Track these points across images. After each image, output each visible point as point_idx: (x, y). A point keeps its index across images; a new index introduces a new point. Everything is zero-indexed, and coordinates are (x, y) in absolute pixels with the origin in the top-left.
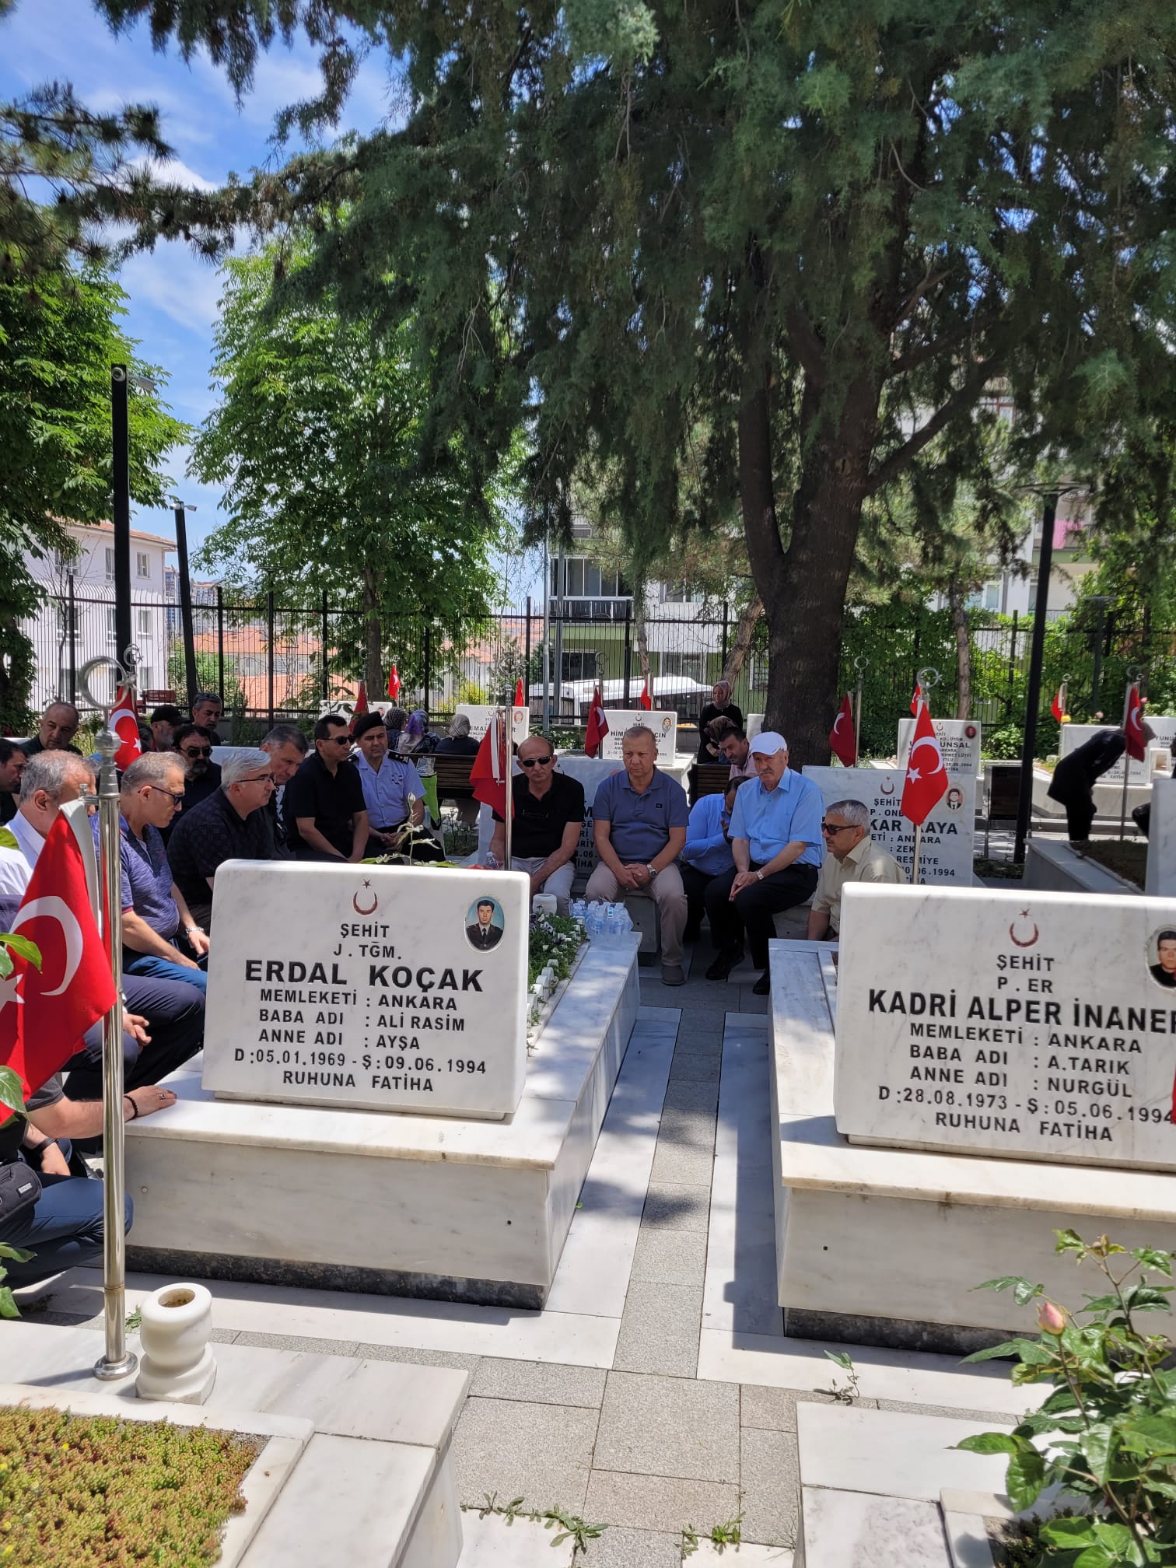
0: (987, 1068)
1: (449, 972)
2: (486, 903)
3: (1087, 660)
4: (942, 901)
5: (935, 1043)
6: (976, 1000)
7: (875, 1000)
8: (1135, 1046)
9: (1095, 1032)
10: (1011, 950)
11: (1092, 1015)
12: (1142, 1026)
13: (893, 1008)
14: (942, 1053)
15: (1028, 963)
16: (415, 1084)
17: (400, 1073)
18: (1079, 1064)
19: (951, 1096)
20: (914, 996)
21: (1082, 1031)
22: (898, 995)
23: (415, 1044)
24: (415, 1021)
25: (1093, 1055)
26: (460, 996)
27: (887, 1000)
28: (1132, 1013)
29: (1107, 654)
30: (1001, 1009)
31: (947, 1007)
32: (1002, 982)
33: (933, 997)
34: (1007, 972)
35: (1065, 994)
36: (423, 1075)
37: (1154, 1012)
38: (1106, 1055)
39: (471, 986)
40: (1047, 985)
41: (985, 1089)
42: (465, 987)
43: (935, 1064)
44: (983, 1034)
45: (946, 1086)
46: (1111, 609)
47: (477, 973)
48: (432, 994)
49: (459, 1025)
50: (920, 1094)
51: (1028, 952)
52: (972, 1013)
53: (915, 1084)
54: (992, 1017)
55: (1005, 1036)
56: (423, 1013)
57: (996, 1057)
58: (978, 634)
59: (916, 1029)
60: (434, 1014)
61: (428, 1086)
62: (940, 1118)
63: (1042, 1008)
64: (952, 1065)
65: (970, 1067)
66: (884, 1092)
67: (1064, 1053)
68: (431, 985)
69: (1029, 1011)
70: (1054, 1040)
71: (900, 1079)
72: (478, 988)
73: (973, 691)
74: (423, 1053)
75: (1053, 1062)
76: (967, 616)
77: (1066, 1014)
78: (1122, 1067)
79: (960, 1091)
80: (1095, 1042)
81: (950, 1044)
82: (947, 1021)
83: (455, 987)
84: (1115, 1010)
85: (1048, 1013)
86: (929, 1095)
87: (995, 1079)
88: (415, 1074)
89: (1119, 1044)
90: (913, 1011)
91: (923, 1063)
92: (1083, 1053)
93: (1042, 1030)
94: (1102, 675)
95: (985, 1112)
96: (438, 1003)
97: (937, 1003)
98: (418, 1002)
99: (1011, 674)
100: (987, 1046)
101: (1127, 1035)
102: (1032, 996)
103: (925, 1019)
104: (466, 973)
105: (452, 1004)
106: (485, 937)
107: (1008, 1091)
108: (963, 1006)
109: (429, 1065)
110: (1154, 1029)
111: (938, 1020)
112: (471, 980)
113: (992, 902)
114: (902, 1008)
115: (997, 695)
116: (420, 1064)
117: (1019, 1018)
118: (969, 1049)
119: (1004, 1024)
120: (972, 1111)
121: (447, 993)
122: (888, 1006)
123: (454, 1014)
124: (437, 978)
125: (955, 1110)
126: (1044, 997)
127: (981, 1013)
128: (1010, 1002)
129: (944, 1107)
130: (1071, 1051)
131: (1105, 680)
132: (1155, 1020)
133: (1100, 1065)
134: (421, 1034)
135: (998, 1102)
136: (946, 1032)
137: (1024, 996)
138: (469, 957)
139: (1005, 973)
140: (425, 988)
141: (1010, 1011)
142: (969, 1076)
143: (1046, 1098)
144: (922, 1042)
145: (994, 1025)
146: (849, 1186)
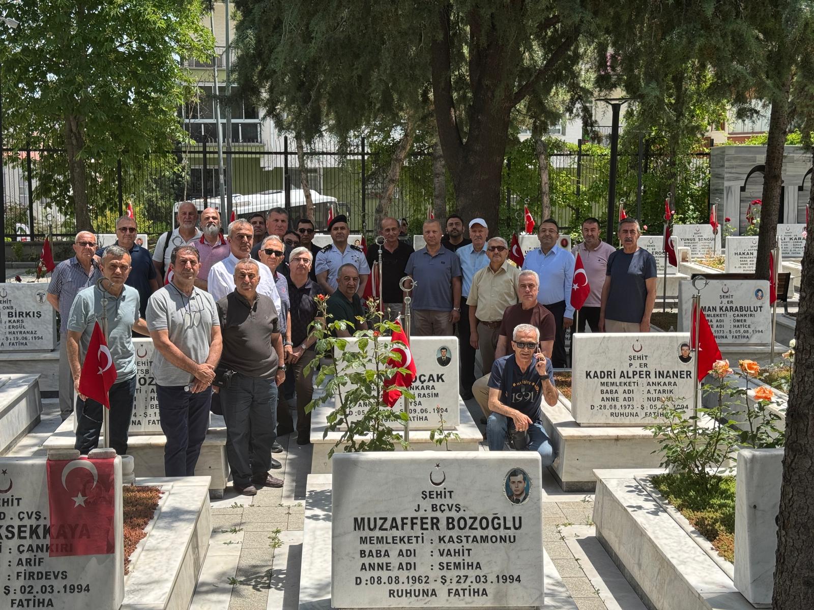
0: (627, 396)
1: (431, 375)
2: (444, 348)
3: (632, 176)
4: (609, 338)
5: (609, 389)
6: (622, 372)
7: (588, 374)
8: (675, 384)
9: (662, 380)
10: (633, 354)
11: (661, 374)
12: (677, 377)
13: (594, 377)
14: (611, 392)
15: (639, 358)
16: (421, 418)
17: (415, 415)
18: (657, 391)
19: (615, 406)
20: (601, 372)
21: (658, 380)
22: (596, 372)
23: (420, 403)
24: (419, 395)
25: (661, 388)
26: (436, 384)
27: (592, 374)
28: (673, 372)
29: (646, 172)
30: (631, 375)
31: (612, 375)
32: (631, 365)
33: (608, 372)
34: (632, 361)
35: (651, 368)
36: (424, 415)
37: (681, 372)
38: (666, 388)
39: (440, 380)
40: (646, 365)
41: (626, 403)
42: (438, 381)
43: (609, 396)
44: (625, 384)
45: (613, 403)
46: (647, 137)
47: (442, 375)
48: (425, 384)
49: (437, 395)
50: (605, 406)
51: (639, 354)
52: (621, 377)
53: (603, 403)
54: (628, 377)
55: (633, 384)
56: (422, 392)
57: (630, 392)
58: (553, 159)
59: (602, 384)
60: (426, 392)
61: (426, 419)
62: (612, 414)
63: (644, 373)
64: (615, 396)
65: (621, 396)
66: (592, 407)
67: (652, 388)
68: (425, 381)
69: (640, 375)
70: (649, 384)
71: (598, 402)
72: (443, 381)
73: (553, 203)
74: (424, 407)
75: (649, 392)
76: (545, 145)
77: (652, 375)
78: (671, 391)
79: (618, 405)
80: (662, 384)
81: (614, 388)
82: (613, 380)
83: (434, 381)
84: (668, 372)
85: (646, 375)
86: (608, 407)
87: (630, 399)
88: (421, 415)
89: (670, 383)
90: (601, 377)
91: (605, 396)
92: (658, 388)
93: (645, 381)
94: (642, 188)
95: (627, 411)
96: (428, 387)
97: (609, 374)
98: (420, 388)
99: (578, 188)
100: (627, 388)
101: (672, 380)
102: (641, 369)
103: (605, 380)
104: (438, 375)
105: (433, 388)
106: (444, 362)
107: (634, 403)
108: (618, 374)
109: (426, 411)
110: (681, 377)
111: (610, 380)
112: (440, 378)
113: (626, 337)
114: (597, 377)
115: (569, 205)
116: (422, 411)
117: (637, 377)
118: (621, 389)
119: (632, 380)
120: (622, 411)
121: (431, 383)
122: (592, 376)
123: (434, 391)
124: (427, 378)
125: (617, 411)
126: (645, 369)
127: (624, 377)
128: (633, 372)
129: (613, 411)
130: (654, 387)
131: (645, 192)
132: (681, 374)
133: (664, 391)
134: (422, 400)
135: (631, 407)
136: (613, 384)
137: (638, 370)
138: (439, 369)
139: (631, 362)
140: (422, 382)
141: (634, 375)
142: (621, 399)
143: (647, 404)
144: (605, 388)
145: (628, 380)
146: (585, 436)
